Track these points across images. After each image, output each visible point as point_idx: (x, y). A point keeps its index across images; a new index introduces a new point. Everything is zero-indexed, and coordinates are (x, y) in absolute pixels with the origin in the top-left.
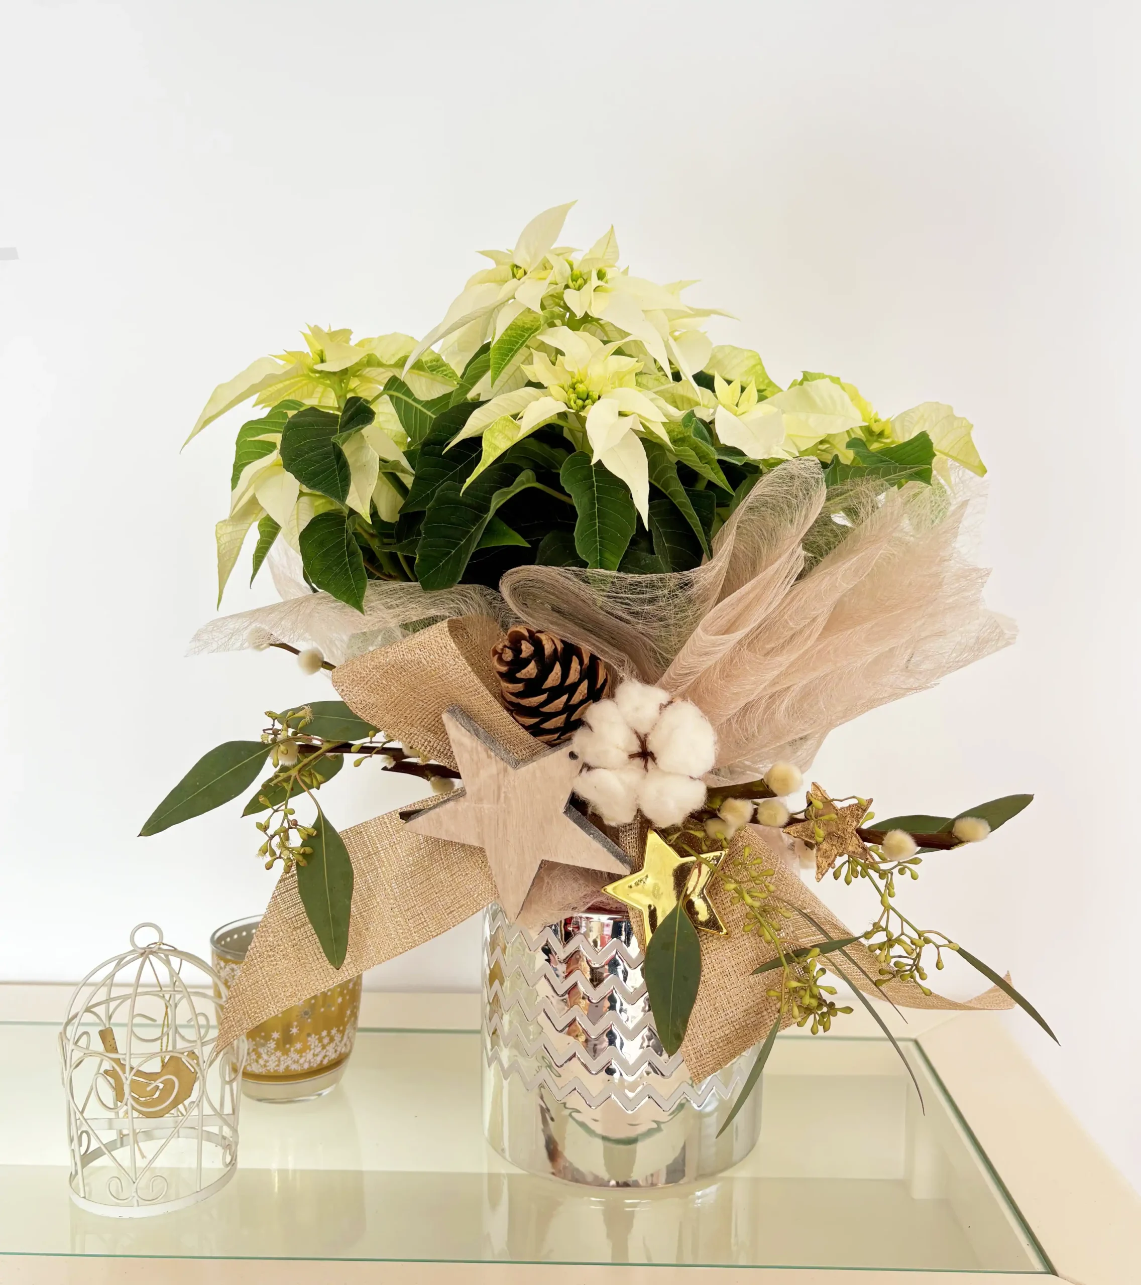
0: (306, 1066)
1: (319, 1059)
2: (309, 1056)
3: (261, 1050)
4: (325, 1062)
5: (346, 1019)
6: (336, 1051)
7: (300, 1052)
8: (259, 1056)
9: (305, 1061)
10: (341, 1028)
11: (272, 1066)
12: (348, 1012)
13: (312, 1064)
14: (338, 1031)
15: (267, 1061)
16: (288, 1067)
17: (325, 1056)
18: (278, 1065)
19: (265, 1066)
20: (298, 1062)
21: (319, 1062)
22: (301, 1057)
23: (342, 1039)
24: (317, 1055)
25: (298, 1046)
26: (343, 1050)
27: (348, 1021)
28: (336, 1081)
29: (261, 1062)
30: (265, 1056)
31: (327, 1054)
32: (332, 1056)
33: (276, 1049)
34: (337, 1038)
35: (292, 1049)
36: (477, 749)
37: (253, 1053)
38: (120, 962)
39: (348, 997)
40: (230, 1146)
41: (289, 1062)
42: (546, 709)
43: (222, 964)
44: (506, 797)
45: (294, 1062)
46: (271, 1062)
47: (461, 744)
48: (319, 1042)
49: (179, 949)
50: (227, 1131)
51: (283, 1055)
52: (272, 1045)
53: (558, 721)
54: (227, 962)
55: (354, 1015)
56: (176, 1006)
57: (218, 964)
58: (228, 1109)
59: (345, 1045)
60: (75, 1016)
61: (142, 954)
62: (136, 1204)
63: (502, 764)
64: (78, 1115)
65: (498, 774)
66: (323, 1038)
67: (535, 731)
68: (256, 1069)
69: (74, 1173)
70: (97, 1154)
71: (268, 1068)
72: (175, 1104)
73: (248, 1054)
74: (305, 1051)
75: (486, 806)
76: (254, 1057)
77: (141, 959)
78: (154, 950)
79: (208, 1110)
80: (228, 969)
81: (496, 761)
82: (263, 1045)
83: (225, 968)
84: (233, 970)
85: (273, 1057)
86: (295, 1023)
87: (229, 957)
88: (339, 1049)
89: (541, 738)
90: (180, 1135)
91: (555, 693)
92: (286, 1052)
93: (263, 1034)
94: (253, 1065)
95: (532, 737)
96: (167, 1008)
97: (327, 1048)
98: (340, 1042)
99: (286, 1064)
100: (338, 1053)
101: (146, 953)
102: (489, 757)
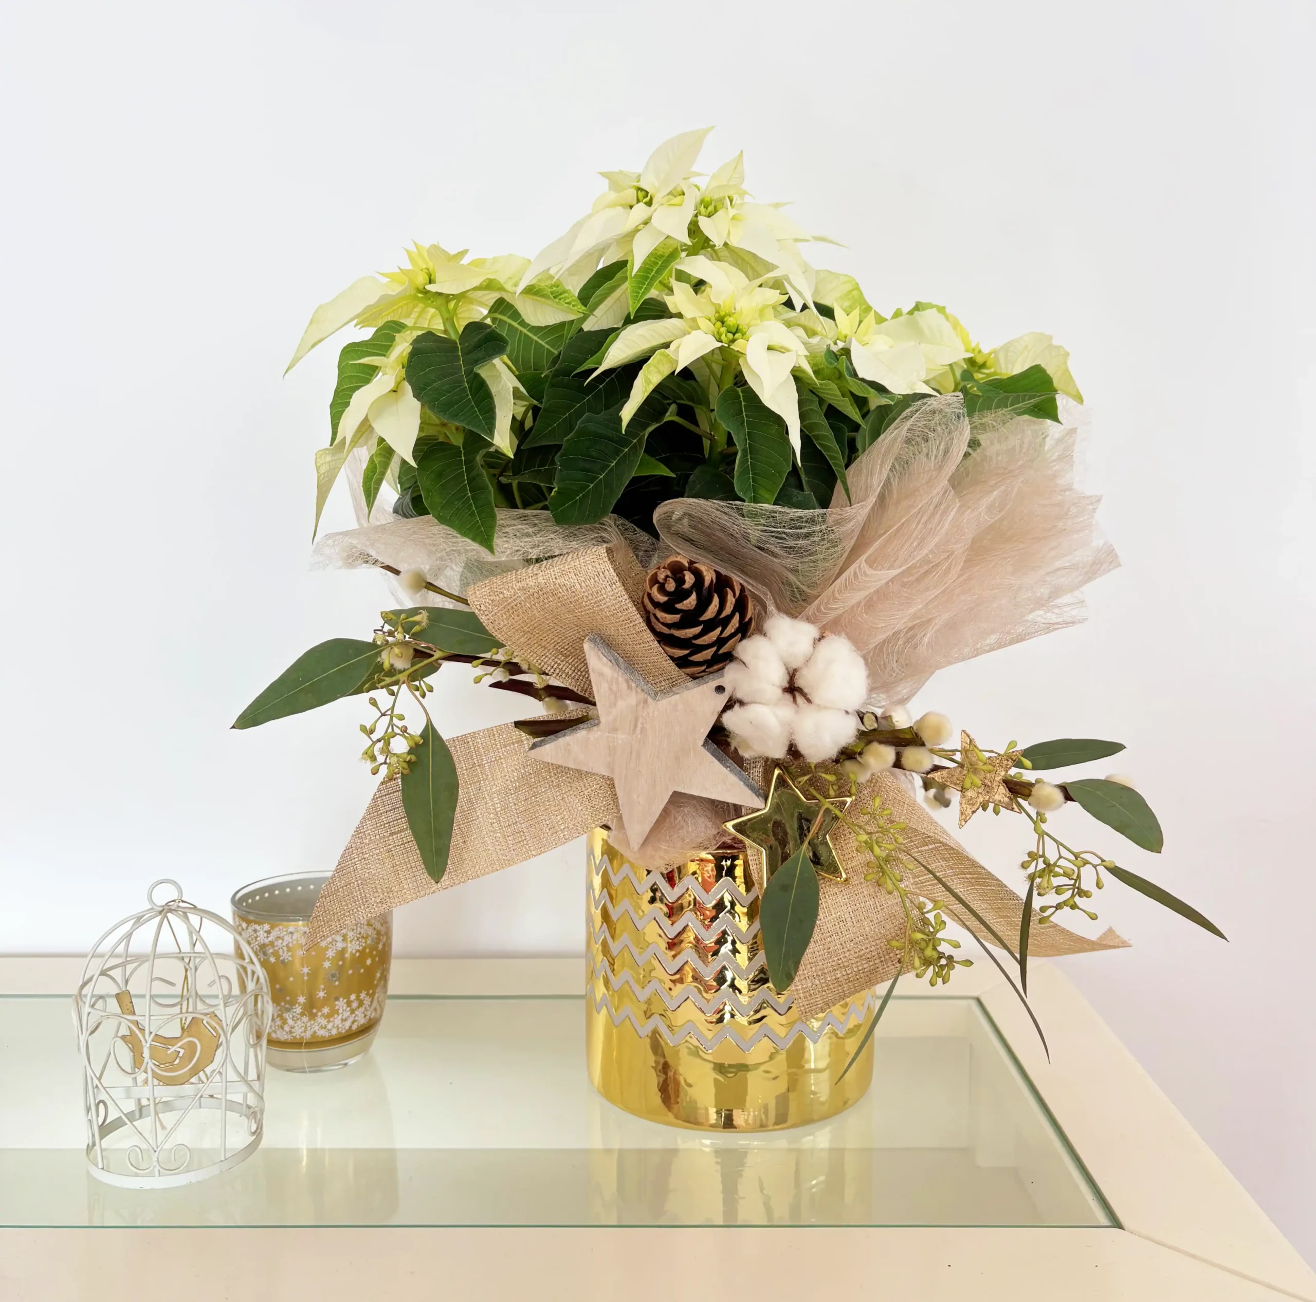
0: (334, 1032)
1: (347, 1024)
2: (337, 1020)
3: (286, 1015)
4: (355, 1027)
5: (376, 982)
6: (365, 1016)
7: (328, 1017)
8: (284, 1021)
9: (333, 1026)
10: (371, 991)
11: (298, 1032)
12: (378, 975)
13: (340, 1030)
14: (367, 994)
15: (292, 1027)
16: (315, 1032)
17: (353, 1022)
18: (305, 1031)
19: (291, 1032)
20: (325, 1028)
21: (347, 1028)
22: (328, 1022)
23: (372, 1002)
24: (346, 1020)
25: (326, 1010)
26: (372, 1016)
27: (377, 985)
28: (365, 1049)
29: (287, 1028)
30: (290, 1022)
31: (357, 1018)
32: (362, 1021)
33: (302, 1014)
34: (367, 1001)
35: (319, 1014)
36: (617, 679)
37: (279, 1019)
38: (139, 920)
39: (377, 959)
40: (255, 1114)
41: (317, 1028)
42: (699, 642)
43: (244, 925)
44: (642, 728)
45: (321, 1027)
46: (296, 1028)
47: (601, 674)
48: (348, 1007)
49: (199, 906)
50: (251, 1100)
51: (310, 1020)
52: (298, 1010)
53: (707, 654)
54: (249, 922)
55: (384, 978)
56: (196, 969)
57: (240, 925)
58: (252, 1075)
59: (375, 1009)
60: (90, 979)
61: (160, 912)
62: (157, 1174)
63: (642, 696)
64: (96, 1082)
65: (637, 705)
66: (352, 1002)
67: (682, 663)
68: (282, 1036)
69: (91, 1144)
70: (117, 1124)
71: (294, 1035)
72: (195, 1071)
73: (273, 1020)
74: (332, 1016)
75: (621, 736)
76: (279, 1023)
77: (158, 919)
78: (173, 908)
79: (232, 1076)
80: (250, 930)
81: (637, 692)
82: (288, 1010)
83: (247, 929)
84: (255, 931)
85: (299, 1023)
86: (322, 986)
87: (251, 918)
88: (369, 1013)
89: (683, 670)
90: (202, 1106)
91: (709, 626)
92: (313, 1016)
93: (288, 998)
94: (278, 1032)
95: (677, 669)
96: (186, 970)
97: (357, 1013)
98: (370, 1006)
99: (313, 1030)
100: (368, 1017)
101: (165, 910)
102: (630, 687)
